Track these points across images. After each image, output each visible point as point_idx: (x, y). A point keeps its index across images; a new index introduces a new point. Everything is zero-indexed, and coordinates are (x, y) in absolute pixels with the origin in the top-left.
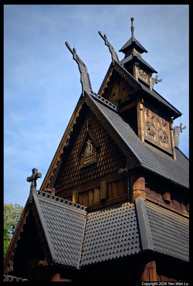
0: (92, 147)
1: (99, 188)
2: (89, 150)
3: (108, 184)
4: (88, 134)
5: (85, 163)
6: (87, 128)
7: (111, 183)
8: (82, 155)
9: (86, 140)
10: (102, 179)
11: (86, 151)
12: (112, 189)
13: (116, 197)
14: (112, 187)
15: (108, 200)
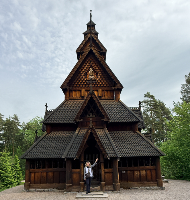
0: (93, 72)
1: (97, 91)
2: (91, 72)
3: (102, 91)
4: (91, 65)
5: (89, 78)
6: (91, 62)
7: (104, 91)
8: (87, 74)
9: (90, 68)
10: (99, 88)
11: (90, 72)
12: (104, 94)
13: (106, 97)
14: (104, 92)
15: (102, 97)
